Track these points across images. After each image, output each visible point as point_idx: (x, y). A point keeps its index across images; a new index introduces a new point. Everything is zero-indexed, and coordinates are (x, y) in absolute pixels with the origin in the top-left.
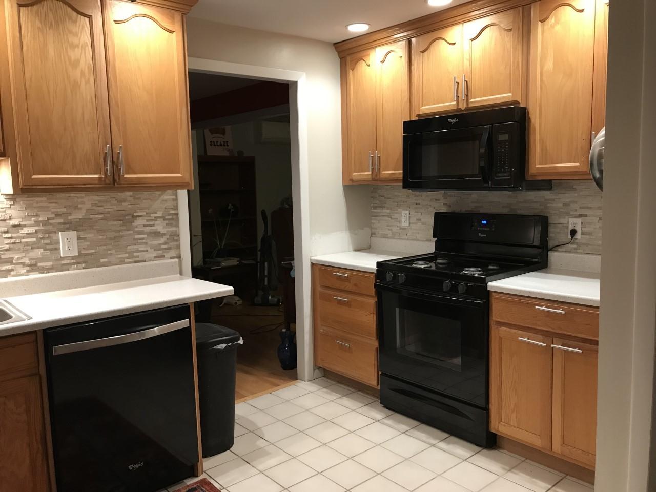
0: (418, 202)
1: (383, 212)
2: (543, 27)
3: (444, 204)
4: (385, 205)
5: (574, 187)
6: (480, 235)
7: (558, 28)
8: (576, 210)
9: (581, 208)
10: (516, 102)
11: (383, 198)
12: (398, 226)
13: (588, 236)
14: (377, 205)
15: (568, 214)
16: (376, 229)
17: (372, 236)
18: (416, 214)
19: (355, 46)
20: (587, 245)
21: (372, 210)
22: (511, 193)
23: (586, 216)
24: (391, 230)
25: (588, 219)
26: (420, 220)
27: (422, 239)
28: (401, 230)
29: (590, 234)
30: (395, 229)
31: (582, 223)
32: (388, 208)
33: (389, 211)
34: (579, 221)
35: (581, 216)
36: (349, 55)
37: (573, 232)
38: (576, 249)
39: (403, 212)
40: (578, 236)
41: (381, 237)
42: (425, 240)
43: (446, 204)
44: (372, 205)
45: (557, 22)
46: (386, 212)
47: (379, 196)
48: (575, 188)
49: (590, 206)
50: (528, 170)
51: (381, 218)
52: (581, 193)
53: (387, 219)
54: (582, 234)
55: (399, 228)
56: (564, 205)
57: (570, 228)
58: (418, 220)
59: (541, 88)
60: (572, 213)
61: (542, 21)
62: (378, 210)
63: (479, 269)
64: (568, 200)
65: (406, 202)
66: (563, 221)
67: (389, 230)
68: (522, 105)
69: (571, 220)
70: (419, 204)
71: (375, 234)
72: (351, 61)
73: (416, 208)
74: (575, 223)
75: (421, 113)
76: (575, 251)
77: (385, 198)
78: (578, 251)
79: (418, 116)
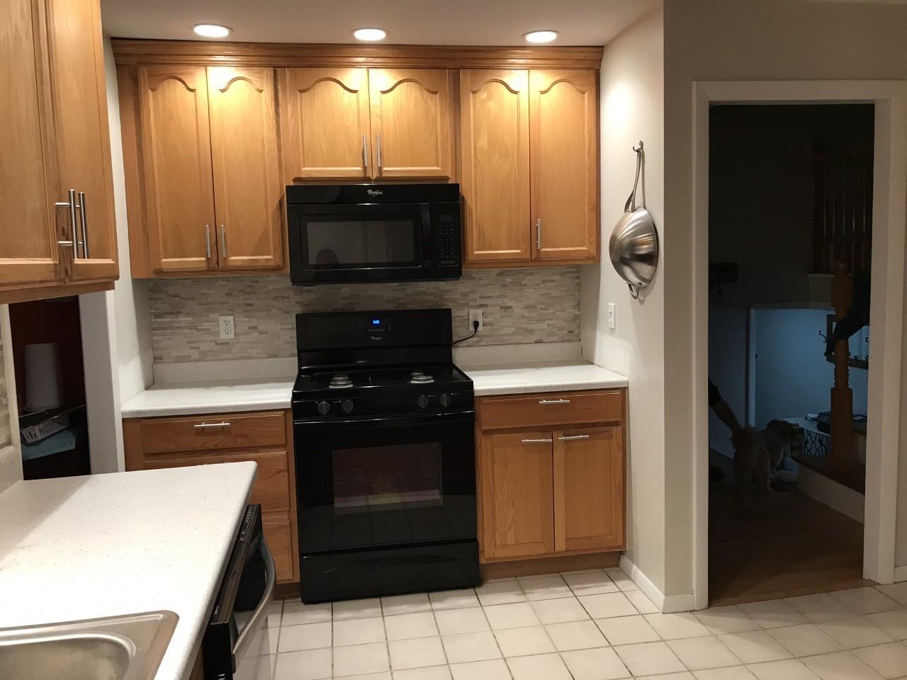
0: (251, 302)
1: (179, 322)
2: (474, 98)
3: (296, 303)
4: (181, 310)
5: (473, 275)
6: (373, 338)
7: (491, 104)
8: (475, 300)
9: (480, 298)
10: (447, 178)
11: (178, 299)
12: (211, 342)
13: (489, 328)
14: (163, 311)
15: (466, 305)
16: (165, 349)
17: (154, 363)
18: (247, 319)
19: (162, 53)
20: (489, 336)
21: (153, 320)
22: (397, 284)
23: (486, 306)
24: (198, 348)
25: (488, 310)
26: (256, 328)
27: (259, 356)
28: (217, 346)
29: (491, 324)
30: (204, 347)
31: (483, 314)
32: (188, 315)
33: (190, 319)
34: (480, 311)
35: (481, 306)
36: (145, 64)
37: (476, 324)
38: (478, 342)
39: (222, 319)
40: (480, 328)
41: (177, 362)
42: (267, 356)
43: (301, 303)
44: (153, 311)
45: (490, 98)
46: (184, 322)
47: (167, 296)
48: (474, 277)
49: (490, 295)
50: (464, 257)
51: (174, 331)
52: (480, 282)
53: (187, 331)
54: (484, 325)
55: (214, 344)
56: (462, 295)
57: (472, 319)
58: (251, 328)
59: (475, 166)
60: (471, 304)
61: (474, 92)
62: (167, 319)
63: (430, 377)
64: (466, 290)
65: (227, 303)
66: (463, 313)
67: (192, 348)
68: (450, 182)
69: (472, 312)
70: (252, 305)
71: (161, 358)
72: (149, 76)
73: (245, 311)
74: (476, 314)
75: (303, 176)
76: (477, 344)
77: (181, 298)
78: (480, 344)
79: (297, 179)
